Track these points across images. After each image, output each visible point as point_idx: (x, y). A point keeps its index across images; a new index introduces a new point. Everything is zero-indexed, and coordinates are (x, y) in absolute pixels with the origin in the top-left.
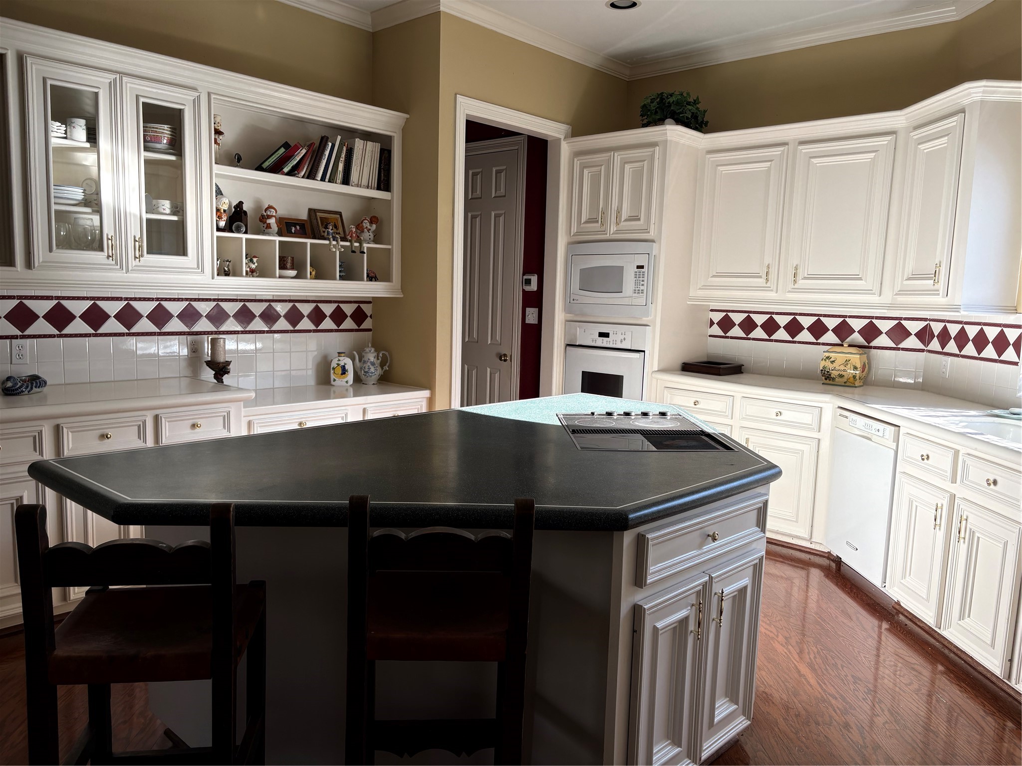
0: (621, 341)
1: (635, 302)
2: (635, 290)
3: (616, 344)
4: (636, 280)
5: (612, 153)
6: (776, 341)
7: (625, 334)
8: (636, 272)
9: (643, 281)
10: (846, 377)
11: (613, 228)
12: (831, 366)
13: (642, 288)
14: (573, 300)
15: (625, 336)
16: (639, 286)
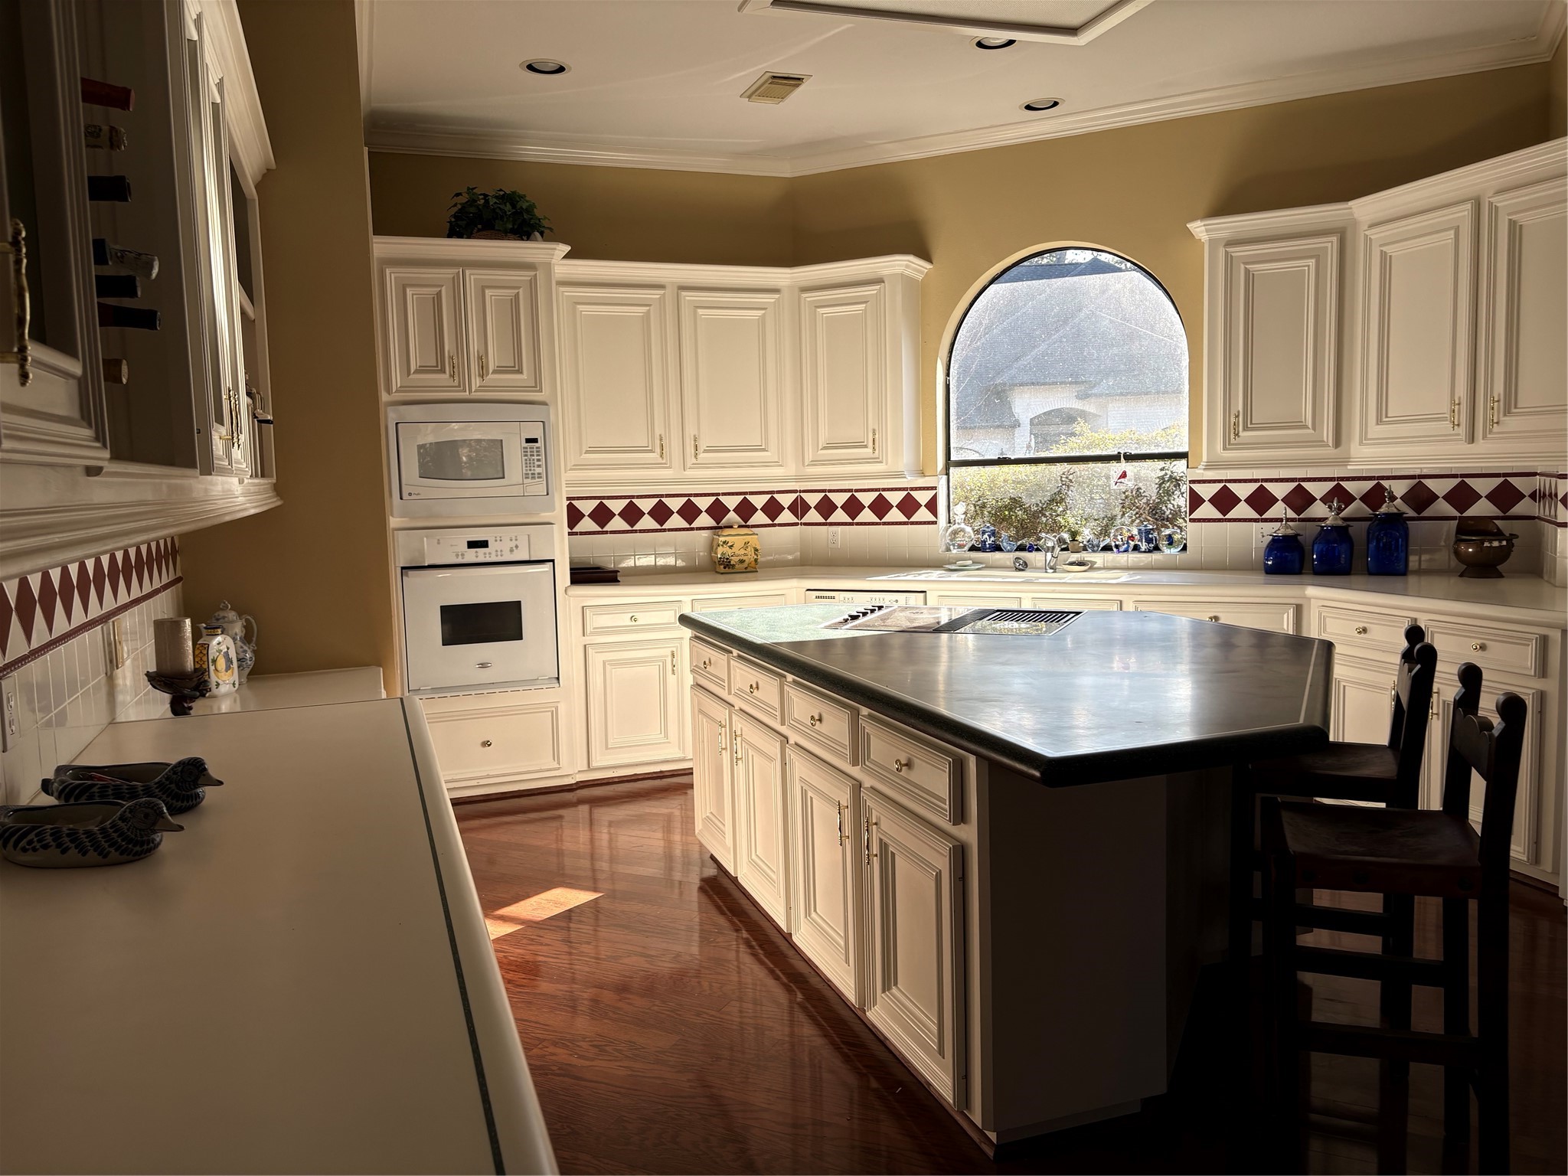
0: (511, 551)
1: (531, 490)
2: (527, 474)
3: (501, 555)
4: (526, 460)
5: (461, 270)
6: (641, 531)
7: (516, 540)
8: (527, 448)
9: (539, 460)
10: (747, 562)
11: (476, 382)
12: (730, 552)
13: (538, 470)
14: (410, 494)
15: (517, 542)
16: (532, 468)
